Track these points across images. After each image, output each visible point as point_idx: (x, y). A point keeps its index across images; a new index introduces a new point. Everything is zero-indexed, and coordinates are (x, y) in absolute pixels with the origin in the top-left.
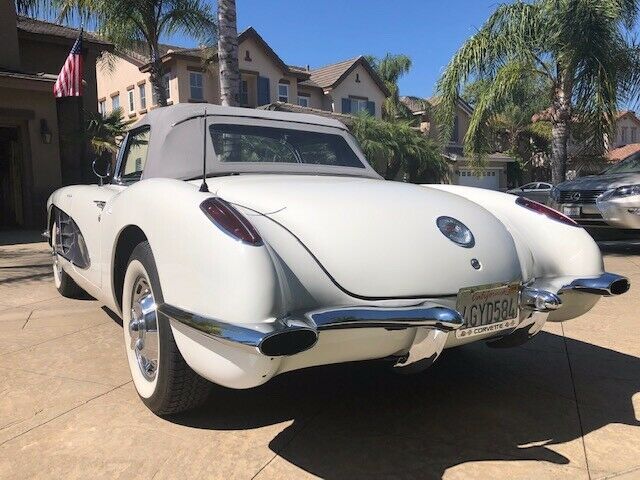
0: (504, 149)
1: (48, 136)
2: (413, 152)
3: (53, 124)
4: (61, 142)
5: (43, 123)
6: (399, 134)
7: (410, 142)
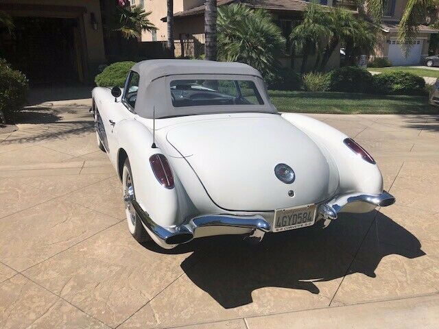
0: (432, 22)
1: (95, 25)
2: (348, 33)
3: (98, 16)
4: (104, 29)
5: (92, 15)
6: (340, 19)
7: (347, 25)
